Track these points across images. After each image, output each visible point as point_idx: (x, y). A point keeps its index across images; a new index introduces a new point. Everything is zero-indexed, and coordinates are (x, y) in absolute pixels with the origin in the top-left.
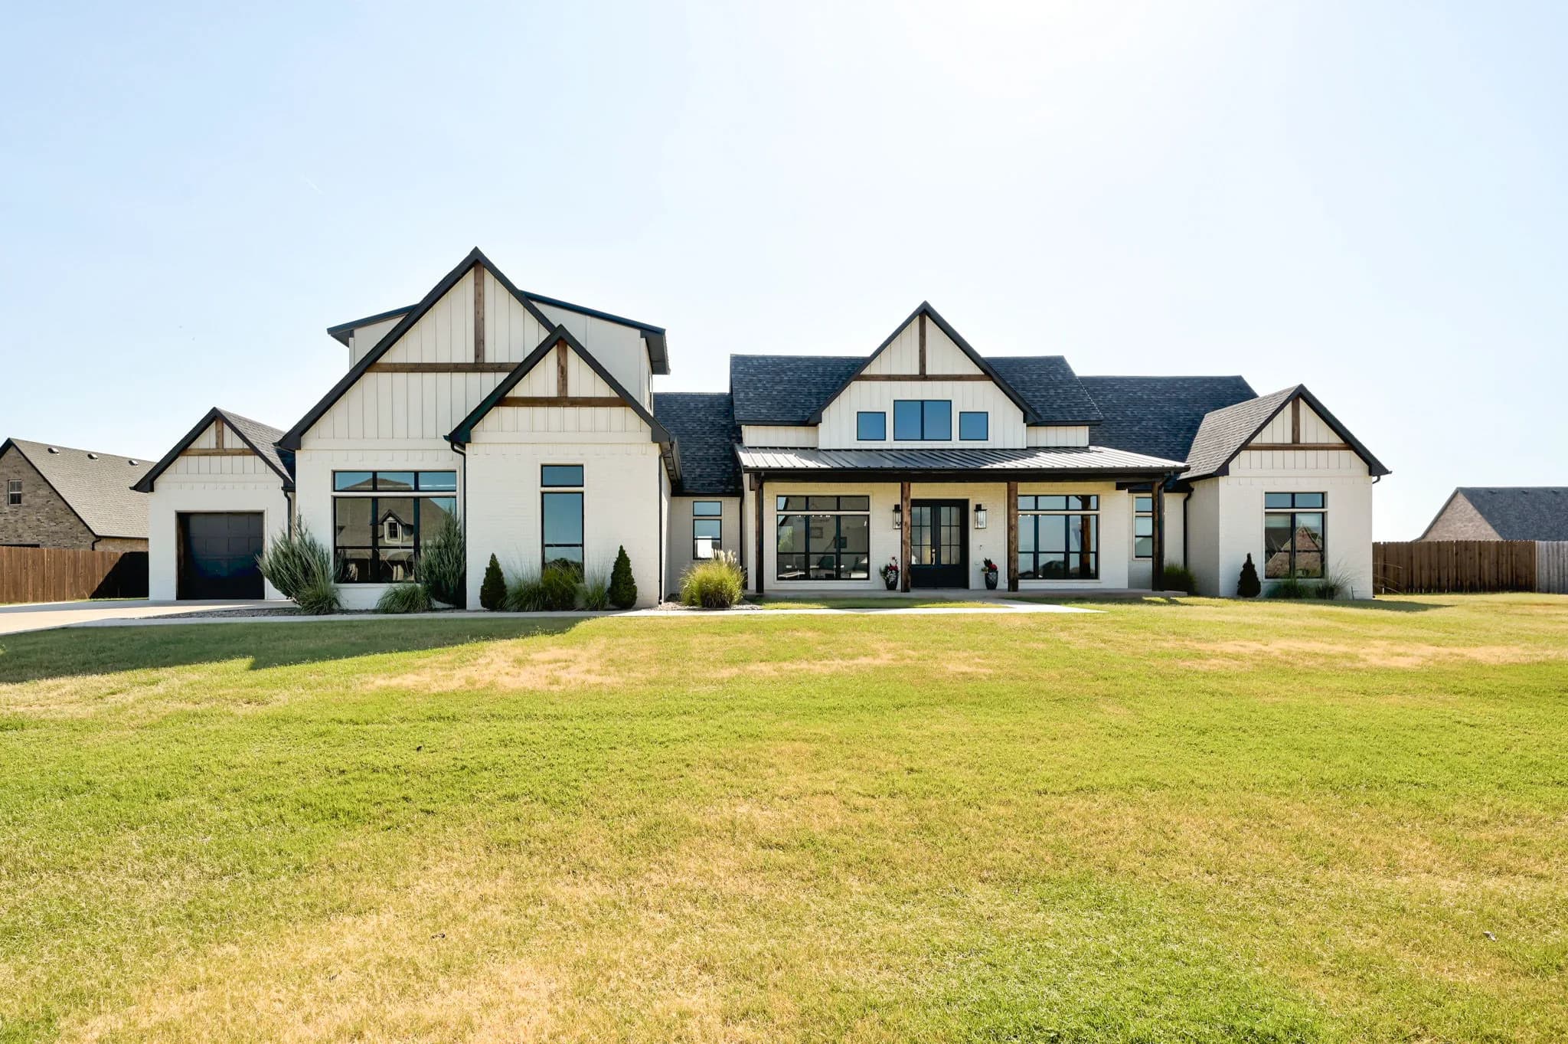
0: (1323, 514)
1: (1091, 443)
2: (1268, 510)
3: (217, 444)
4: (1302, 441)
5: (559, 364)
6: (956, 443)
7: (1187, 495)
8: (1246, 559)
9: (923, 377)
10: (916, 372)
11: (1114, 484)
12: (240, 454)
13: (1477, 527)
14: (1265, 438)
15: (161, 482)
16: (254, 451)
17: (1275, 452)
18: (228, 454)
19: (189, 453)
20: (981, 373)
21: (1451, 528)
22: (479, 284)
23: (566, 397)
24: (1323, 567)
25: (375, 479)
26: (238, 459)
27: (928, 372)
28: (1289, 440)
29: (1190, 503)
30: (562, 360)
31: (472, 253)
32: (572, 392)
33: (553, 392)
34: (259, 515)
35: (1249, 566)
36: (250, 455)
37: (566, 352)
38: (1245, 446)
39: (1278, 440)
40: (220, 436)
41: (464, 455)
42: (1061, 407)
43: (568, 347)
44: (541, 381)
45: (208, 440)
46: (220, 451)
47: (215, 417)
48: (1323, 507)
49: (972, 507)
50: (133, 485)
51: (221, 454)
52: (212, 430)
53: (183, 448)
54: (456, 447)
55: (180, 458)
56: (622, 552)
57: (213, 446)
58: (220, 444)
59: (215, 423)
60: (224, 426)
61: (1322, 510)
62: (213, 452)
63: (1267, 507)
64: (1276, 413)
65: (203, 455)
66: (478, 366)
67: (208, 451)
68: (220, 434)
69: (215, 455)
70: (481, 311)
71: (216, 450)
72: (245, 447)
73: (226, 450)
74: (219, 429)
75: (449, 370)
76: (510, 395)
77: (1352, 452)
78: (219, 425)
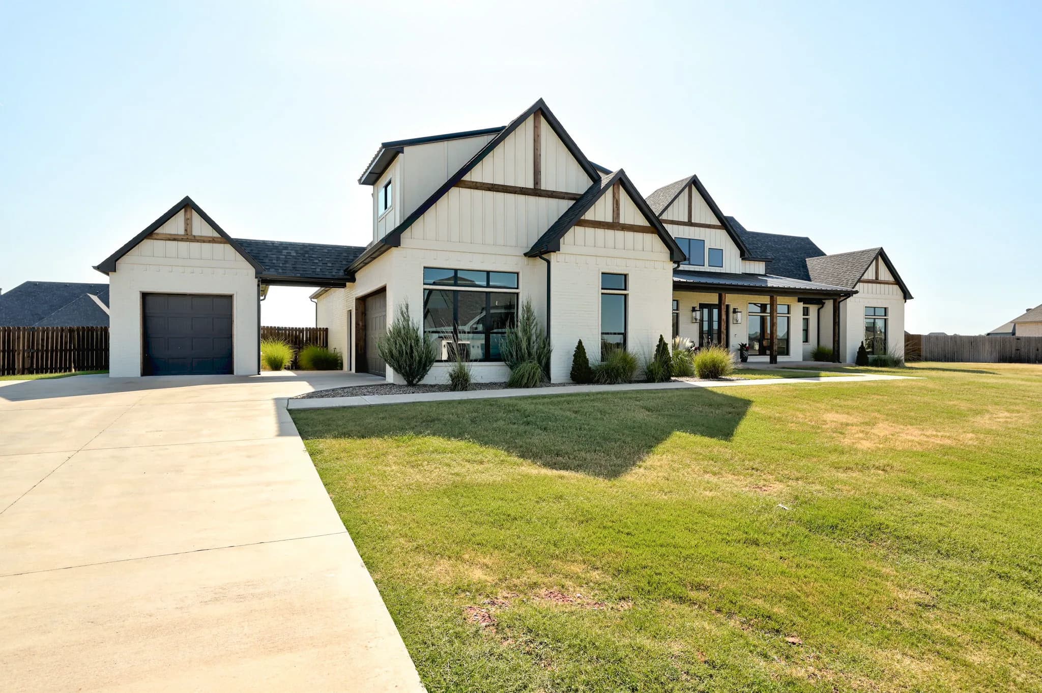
0: (886, 319)
1: (766, 273)
2: (866, 317)
3: (186, 230)
4: (879, 279)
6: (707, 268)
7: (821, 306)
8: (861, 344)
9: (690, 223)
10: (686, 220)
11: (797, 298)
12: (209, 242)
14: (866, 277)
15: (122, 264)
16: (225, 240)
17: (869, 284)
18: (198, 241)
19: (155, 236)
20: (720, 224)
22: (536, 127)
23: (618, 223)
24: (885, 349)
25: (456, 277)
26: (207, 246)
27: (693, 221)
28: (874, 279)
29: (822, 311)
30: (616, 197)
31: (537, 102)
32: (622, 221)
33: (609, 219)
34: (228, 299)
35: (862, 346)
36: (221, 243)
37: (618, 189)
38: (861, 280)
39: (870, 279)
40: (188, 223)
41: (549, 263)
43: (621, 186)
44: (601, 210)
45: (176, 226)
46: (187, 237)
47: (187, 205)
49: (731, 310)
50: (97, 264)
51: (187, 240)
52: (181, 216)
53: (149, 233)
54: (542, 255)
55: (145, 240)
56: (661, 340)
57: (181, 231)
58: (188, 230)
59: (186, 211)
60: (195, 214)
61: (885, 317)
62: (180, 237)
63: (866, 315)
64: (872, 262)
65: (170, 240)
66: (536, 192)
67: (176, 237)
68: (189, 221)
69: (182, 240)
70: (539, 149)
71: (184, 235)
72: (216, 235)
73: (194, 236)
74: (189, 216)
75: (515, 193)
76: (583, 218)
77: (897, 286)
78: (188, 213)
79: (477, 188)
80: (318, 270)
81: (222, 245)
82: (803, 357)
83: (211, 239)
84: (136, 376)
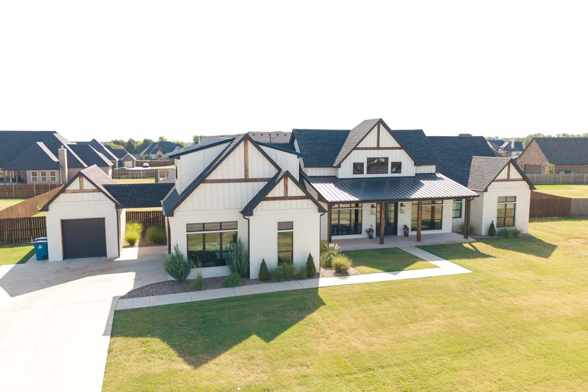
0: (515, 204)
1: (436, 172)
3: (80, 187)
4: (510, 178)
5: (285, 184)
6: (390, 175)
8: (491, 222)
10: (376, 146)
12: (92, 192)
13: (540, 155)
14: (499, 177)
15: (52, 206)
16: (100, 190)
17: (502, 182)
18: (86, 192)
19: (66, 192)
20: (399, 146)
21: (530, 154)
22: (246, 147)
23: (287, 196)
24: (514, 223)
25: (204, 226)
26: (91, 194)
27: (380, 146)
28: (506, 178)
30: (286, 182)
32: (289, 195)
33: (282, 195)
34: (102, 220)
35: (492, 225)
36: (97, 192)
37: (287, 179)
38: (494, 181)
39: (503, 178)
40: (81, 184)
41: (249, 220)
42: (426, 156)
43: (288, 177)
44: (278, 191)
45: (75, 185)
46: (82, 190)
48: (515, 201)
49: (399, 205)
50: (39, 209)
51: (81, 192)
52: (77, 180)
53: (63, 191)
54: (245, 217)
56: (310, 255)
57: (78, 188)
58: (81, 187)
59: (80, 178)
60: (84, 178)
61: (515, 203)
62: (78, 191)
63: (498, 202)
64: (505, 166)
65: (73, 193)
66: (246, 180)
67: (76, 191)
68: (81, 182)
69: (79, 192)
70: (247, 158)
71: (79, 190)
72: (95, 188)
73: (85, 190)
74: (81, 180)
75: (234, 182)
76: (267, 196)
77: (525, 181)
78: (81, 178)
79: (213, 183)
80: (148, 201)
81: (98, 193)
82: (452, 231)
83: (92, 191)
84: (61, 260)
